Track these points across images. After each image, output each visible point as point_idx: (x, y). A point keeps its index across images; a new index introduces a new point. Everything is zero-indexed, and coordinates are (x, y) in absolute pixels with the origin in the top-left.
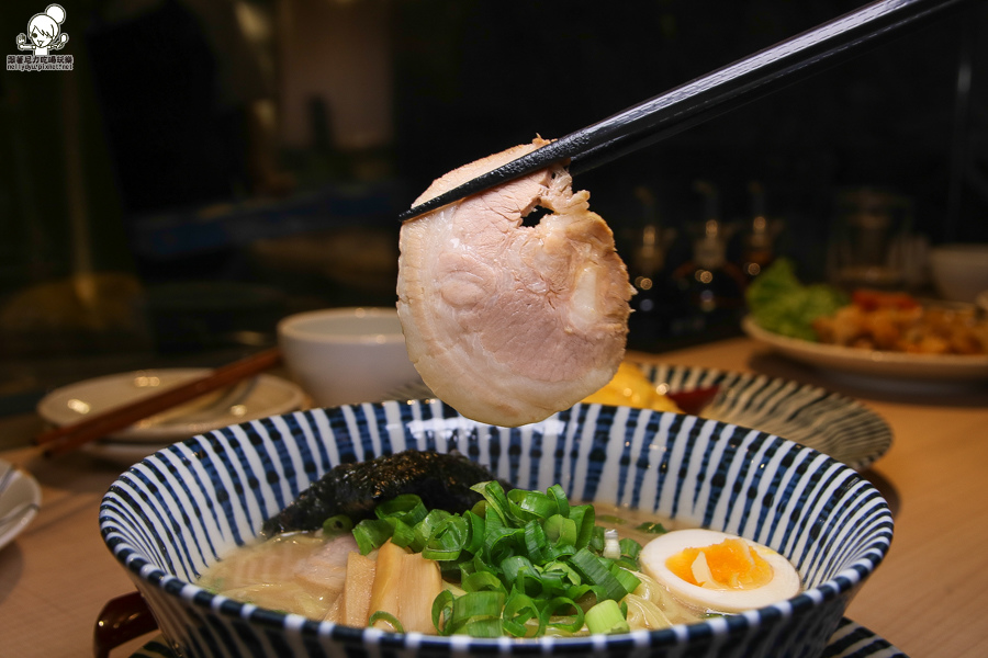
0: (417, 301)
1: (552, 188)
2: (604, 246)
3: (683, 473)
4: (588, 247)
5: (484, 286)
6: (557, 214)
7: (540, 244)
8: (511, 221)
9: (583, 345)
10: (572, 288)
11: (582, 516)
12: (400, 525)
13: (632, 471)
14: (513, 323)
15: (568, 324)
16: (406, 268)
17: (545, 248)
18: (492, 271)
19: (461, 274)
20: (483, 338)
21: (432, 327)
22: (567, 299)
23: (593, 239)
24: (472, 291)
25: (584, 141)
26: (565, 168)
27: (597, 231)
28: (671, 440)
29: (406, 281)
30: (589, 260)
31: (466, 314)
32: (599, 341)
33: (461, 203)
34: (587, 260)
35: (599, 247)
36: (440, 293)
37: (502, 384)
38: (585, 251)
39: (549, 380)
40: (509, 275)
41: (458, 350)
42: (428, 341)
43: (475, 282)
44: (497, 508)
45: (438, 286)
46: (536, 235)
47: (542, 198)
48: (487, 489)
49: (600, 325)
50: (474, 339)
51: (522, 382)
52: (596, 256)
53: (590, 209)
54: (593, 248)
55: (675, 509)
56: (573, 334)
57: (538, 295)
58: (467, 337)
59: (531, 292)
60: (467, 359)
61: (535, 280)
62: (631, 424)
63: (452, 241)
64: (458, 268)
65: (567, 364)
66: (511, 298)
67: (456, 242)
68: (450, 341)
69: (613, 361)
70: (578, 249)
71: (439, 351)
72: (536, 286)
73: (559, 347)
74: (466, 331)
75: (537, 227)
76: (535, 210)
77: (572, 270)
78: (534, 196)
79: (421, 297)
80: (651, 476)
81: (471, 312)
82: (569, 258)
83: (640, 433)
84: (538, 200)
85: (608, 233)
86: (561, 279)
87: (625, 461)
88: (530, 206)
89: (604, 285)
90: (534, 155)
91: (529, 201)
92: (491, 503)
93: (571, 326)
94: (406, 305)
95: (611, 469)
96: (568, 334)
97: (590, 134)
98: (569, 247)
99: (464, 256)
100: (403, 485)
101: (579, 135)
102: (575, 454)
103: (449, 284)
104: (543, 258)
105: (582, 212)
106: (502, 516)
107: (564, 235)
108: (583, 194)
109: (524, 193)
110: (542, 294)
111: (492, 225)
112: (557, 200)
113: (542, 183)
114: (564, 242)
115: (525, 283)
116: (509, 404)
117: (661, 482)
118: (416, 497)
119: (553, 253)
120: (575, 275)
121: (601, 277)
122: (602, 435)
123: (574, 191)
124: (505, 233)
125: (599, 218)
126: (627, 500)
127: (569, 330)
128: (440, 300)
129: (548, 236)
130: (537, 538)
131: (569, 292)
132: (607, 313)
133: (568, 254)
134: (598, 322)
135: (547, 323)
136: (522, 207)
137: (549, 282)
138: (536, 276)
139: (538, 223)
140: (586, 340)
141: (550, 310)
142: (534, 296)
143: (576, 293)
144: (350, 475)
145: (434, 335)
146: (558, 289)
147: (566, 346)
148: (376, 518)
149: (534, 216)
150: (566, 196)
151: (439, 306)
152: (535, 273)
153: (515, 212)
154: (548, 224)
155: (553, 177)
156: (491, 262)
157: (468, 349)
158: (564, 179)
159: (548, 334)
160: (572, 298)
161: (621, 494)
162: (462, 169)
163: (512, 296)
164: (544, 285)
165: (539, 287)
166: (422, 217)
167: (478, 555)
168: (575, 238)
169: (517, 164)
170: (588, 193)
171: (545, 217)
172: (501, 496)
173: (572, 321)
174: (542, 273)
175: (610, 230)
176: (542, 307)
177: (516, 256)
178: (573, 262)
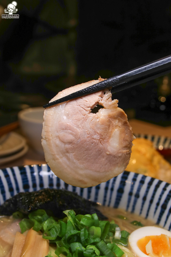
0: (49, 140)
1: (103, 98)
2: (124, 120)
3: (151, 201)
4: (117, 121)
5: (75, 136)
6: (105, 108)
7: (98, 120)
8: (87, 111)
9: (113, 158)
10: (110, 137)
11: (104, 225)
12: (36, 223)
13: (133, 198)
14: (86, 150)
15: (107, 151)
16: (45, 126)
17: (99, 122)
18: (79, 131)
19: (66, 131)
20: (74, 155)
21: (55, 150)
22: (108, 141)
23: (119, 118)
24: (70, 137)
25: (117, 81)
26: (109, 90)
27: (121, 115)
28: (148, 188)
29: (45, 132)
30: (117, 126)
31: (68, 146)
32: (120, 157)
33: (68, 102)
34: (116, 126)
35: (121, 121)
36: (58, 137)
37: (81, 172)
38: (116, 122)
39: (99, 171)
40: (85, 132)
41: (64, 159)
42: (53, 155)
43: (72, 134)
44: (72, 221)
45: (57, 134)
46: (96, 117)
47: (100, 102)
48: (69, 213)
49: (120, 151)
50: (71, 155)
51: (88, 172)
52: (120, 124)
53: (119, 106)
54: (119, 121)
55: (147, 215)
56: (110, 155)
57: (96, 140)
58: (68, 154)
59: (93, 139)
60: (68, 163)
61: (95, 134)
62: (134, 180)
63: (64, 117)
64: (66, 128)
65: (106, 166)
66: (85, 141)
67: (65, 118)
68: (61, 155)
69: (125, 164)
70: (113, 122)
71: (57, 159)
72: (95, 137)
73: (104, 159)
74: (68, 152)
75: (97, 113)
76: (97, 106)
77: (110, 130)
78: (96, 101)
79: (51, 138)
80: (140, 201)
81: (70, 145)
82: (109, 126)
83: (137, 183)
84: (98, 103)
85: (125, 116)
86: (105, 134)
87: (131, 194)
88: (94, 105)
89: (123, 136)
90: (97, 85)
91: (94, 103)
92: (70, 219)
93: (109, 152)
94: (45, 141)
95: (125, 196)
96: (108, 155)
97: (119, 78)
98: (109, 121)
99: (68, 123)
100: (40, 205)
101: (115, 78)
102: (112, 189)
103: (62, 134)
104: (99, 126)
105: (115, 107)
106: (73, 224)
107: (108, 117)
108: (116, 101)
109: (92, 99)
110: (98, 140)
111: (79, 112)
112: (105, 103)
113: (100, 96)
114: (108, 120)
115: (91, 135)
116: (83, 180)
117: (143, 204)
118: (44, 211)
119: (103, 124)
120: (111, 132)
121: (122, 132)
122: (123, 184)
123: (113, 99)
124: (84, 115)
125: (122, 110)
126: (130, 209)
127: (108, 153)
128: (58, 139)
129: (101, 117)
130: (85, 235)
131: (109, 138)
132: (123, 146)
133: (109, 124)
134: (120, 150)
135: (99, 151)
136: (91, 105)
137: (101, 135)
138: (96, 132)
139: (98, 111)
140: (114, 157)
141: (101, 146)
142: (95, 140)
143: (111, 139)
144: (22, 198)
145: (56, 153)
146: (104, 137)
147: (107, 159)
148: (28, 218)
149: (96, 108)
150: (109, 101)
151: (58, 142)
152: (95, 132)
153: (89, 107)
154: (101, 113)
155: (105, 94)
156: (78, 127)
157: (68, 159)
158: (109, 94)
159: (100, 155)
160: (110, 141)
161: (128, 206)
162: (70, 88)
163: (86, 140)
164: (99, 136)
165: (96, 137)
166: (53, 107)
167: (63, 239)
168: (112, 118)
169: (90, 88)
170: (118, 100)
171: (100, 109)
172: (74, 216)
173: (109, 150)
174: (98, 132)
175: (126, 115)
176: (98, 144)
177: (88, 125)
178: (111, 127)
